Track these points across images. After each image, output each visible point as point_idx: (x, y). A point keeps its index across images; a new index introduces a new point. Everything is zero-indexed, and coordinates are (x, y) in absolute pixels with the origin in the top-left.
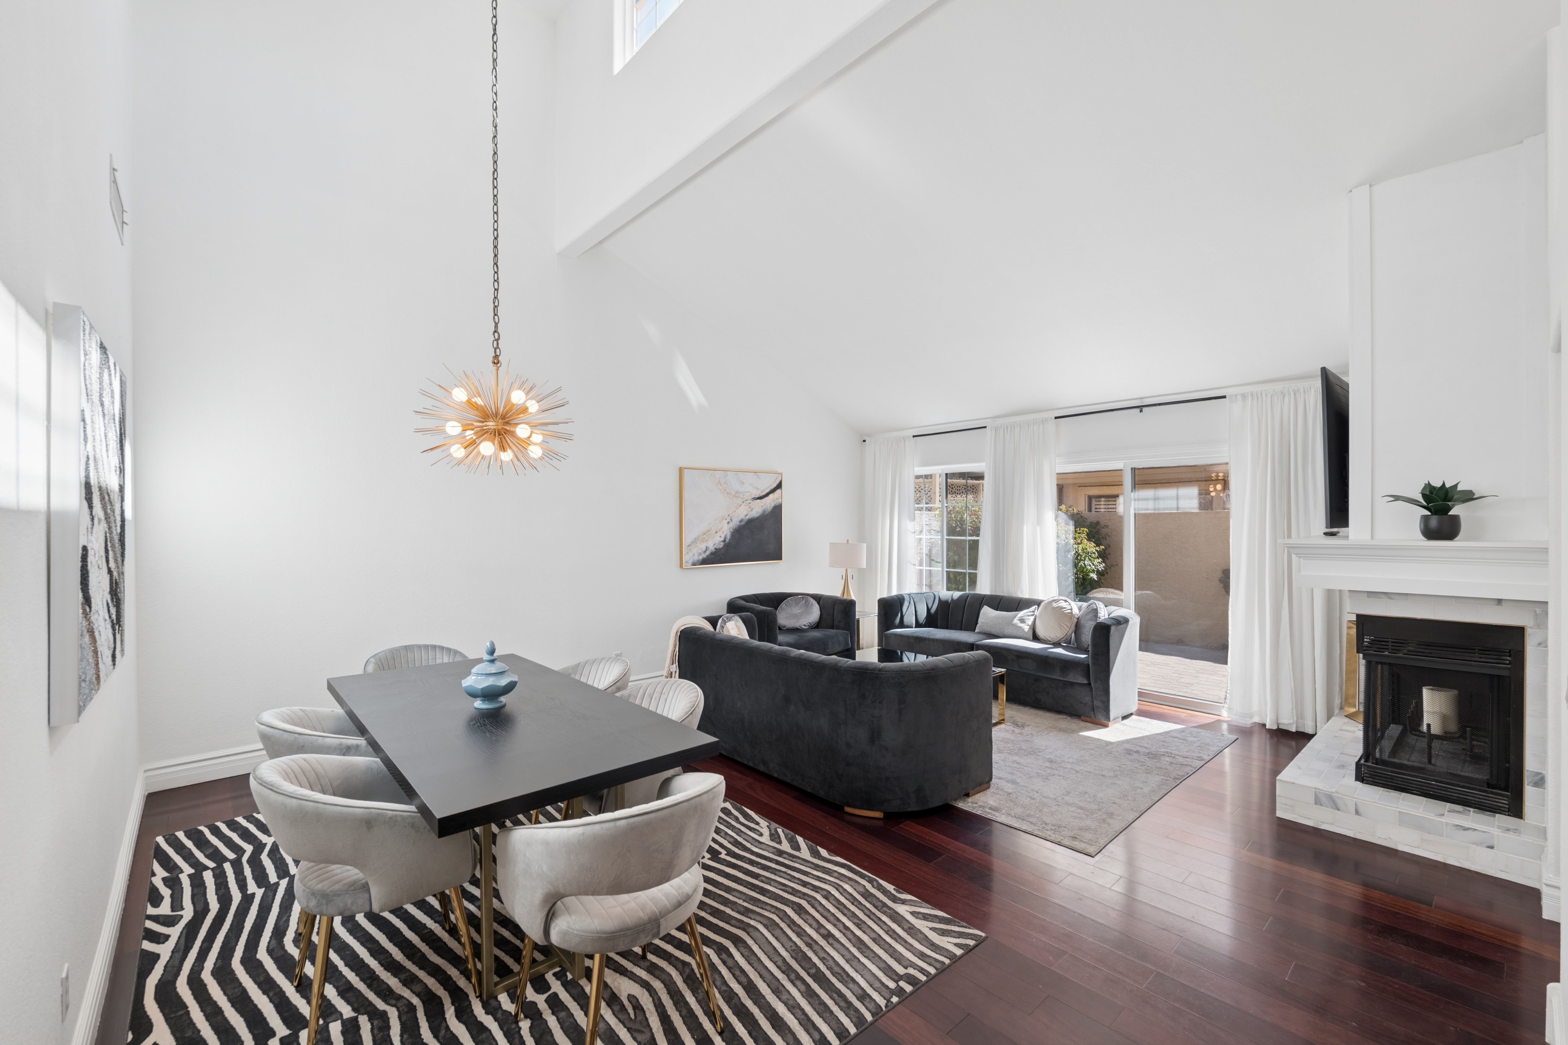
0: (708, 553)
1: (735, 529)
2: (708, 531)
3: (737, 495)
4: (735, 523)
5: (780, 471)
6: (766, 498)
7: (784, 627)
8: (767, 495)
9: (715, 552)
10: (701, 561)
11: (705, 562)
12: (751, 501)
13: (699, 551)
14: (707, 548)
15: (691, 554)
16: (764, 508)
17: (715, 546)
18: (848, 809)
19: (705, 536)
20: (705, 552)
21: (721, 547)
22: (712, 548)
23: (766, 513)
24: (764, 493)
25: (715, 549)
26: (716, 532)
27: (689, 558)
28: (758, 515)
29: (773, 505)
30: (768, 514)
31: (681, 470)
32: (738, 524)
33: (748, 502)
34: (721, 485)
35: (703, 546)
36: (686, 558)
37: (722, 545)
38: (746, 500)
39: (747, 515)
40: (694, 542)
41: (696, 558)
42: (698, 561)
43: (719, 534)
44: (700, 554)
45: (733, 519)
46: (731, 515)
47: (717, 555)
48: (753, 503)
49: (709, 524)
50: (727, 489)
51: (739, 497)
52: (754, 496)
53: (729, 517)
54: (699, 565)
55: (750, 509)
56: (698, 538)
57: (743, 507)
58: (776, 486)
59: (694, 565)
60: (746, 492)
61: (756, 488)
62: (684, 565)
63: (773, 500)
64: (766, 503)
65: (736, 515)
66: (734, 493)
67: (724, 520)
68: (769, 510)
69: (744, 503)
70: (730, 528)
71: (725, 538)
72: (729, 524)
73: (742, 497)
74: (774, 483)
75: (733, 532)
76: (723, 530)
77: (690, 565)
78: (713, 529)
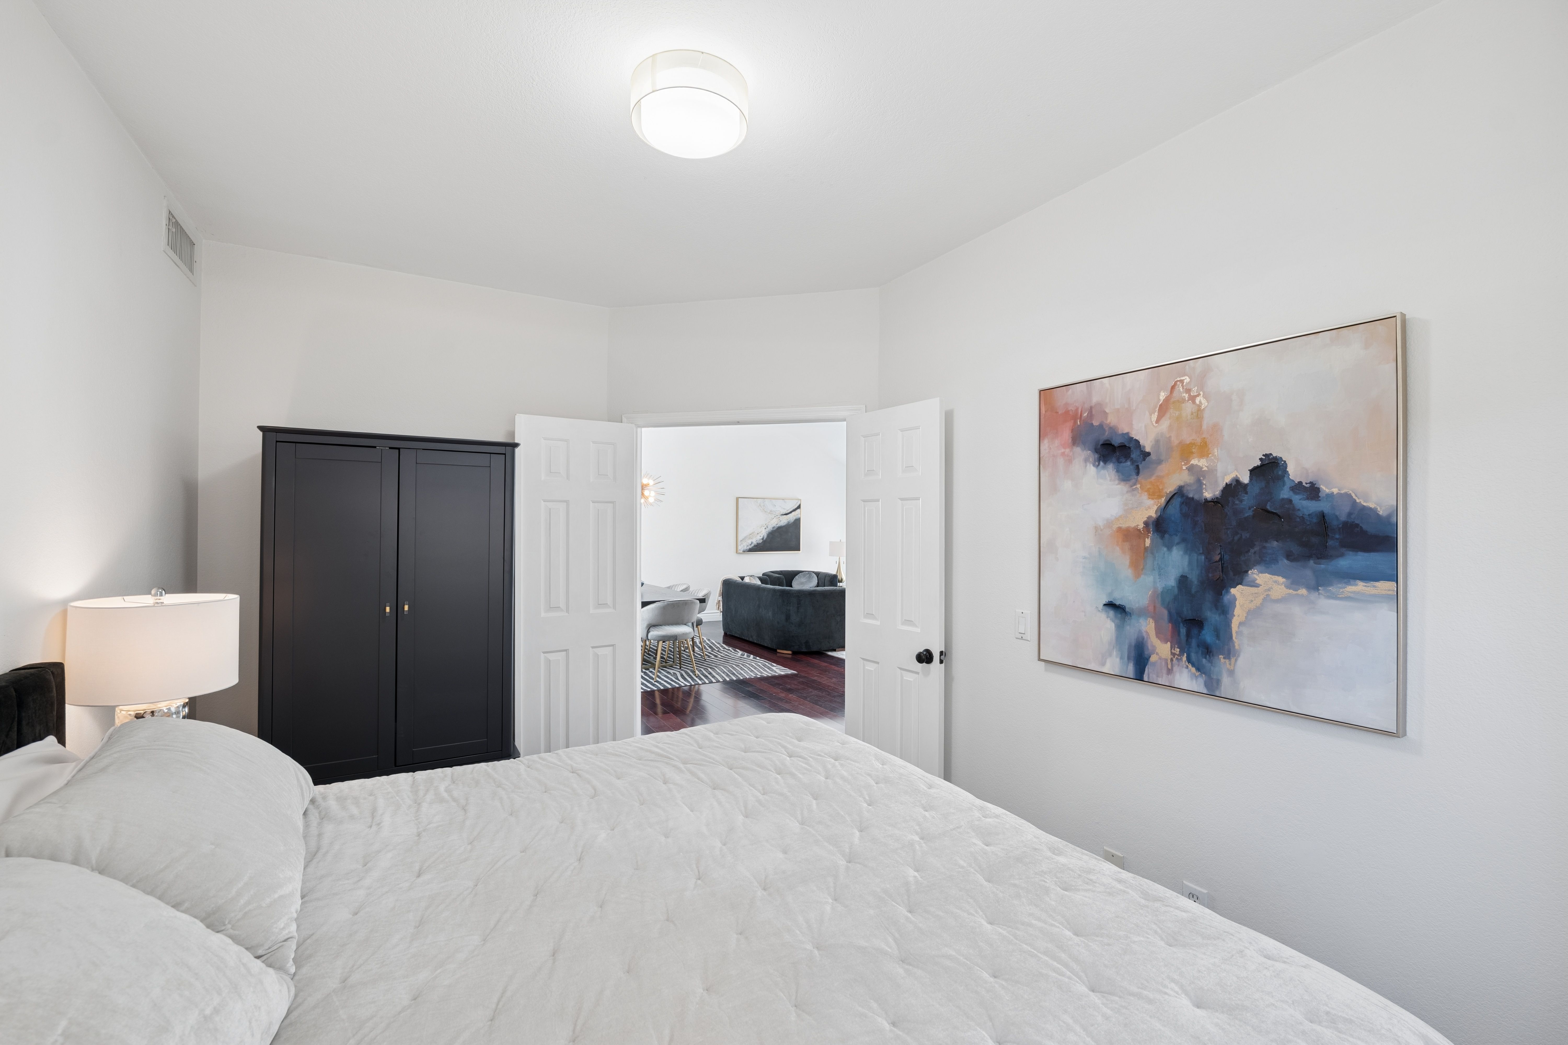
0: (752, 545)
1: (770, 532)
2: (753, 533)
3: (771, 512)
4: (770, 529)
5: (800, 498)
6: (790, 514)
8: (791, 512)
9: (757, 545)
11: (751, 550)
12: (780, 516)
13: (747, 544)
14: (752, 543)
15: (742, 546)
16: (788, 521)
17: (757, 542)
18: (778, 651)
19: (751, 536)
20: (751, 545)
21: (761, 542)
22: (755, 543)
24: (789, 512)
27: (741, 548)
28: (785, 524)
29: (794, 518)
30: (791, 524)
31: (737, 499)
32: (772, 529)
33: (778, 516)
34: (761, 507)
35: (750, 542)
36: (739, 548)
37: (762, 540)
39: (777, 524)
40: (745, 539)
41: (746, 548)
42: (747, 550)
43: (759, 535)
44: (748, 546)
45: (768, 526)
46: (767, 524)
47: (758, 547)
48: (782, 517)
49: (753, 529)
50: (764, 509)
51: (772, 514)
52: (782, 513)
53: (765, 525)
54: (747, 552)
55: (780, 521)
56: (746, 537)
57: (775, 520)
58: (796, 507)
59: (744, 552)
60: (777, 511)
61: (784, 509)
62: (739, 552)
63: (795, 515)
64: (790, 517)
65: (771, 524)
66: (769, 512)
67: (763, 527)
68: (791, 522)
69: (776, 518)
70: (766, 532)
71: (763, 537)
72: (766, 529)
73: (774, 513)
74: (795, 505)
75: (768, 534)
76: (761, 533)
77: (742, 552)
78: (756, 532)
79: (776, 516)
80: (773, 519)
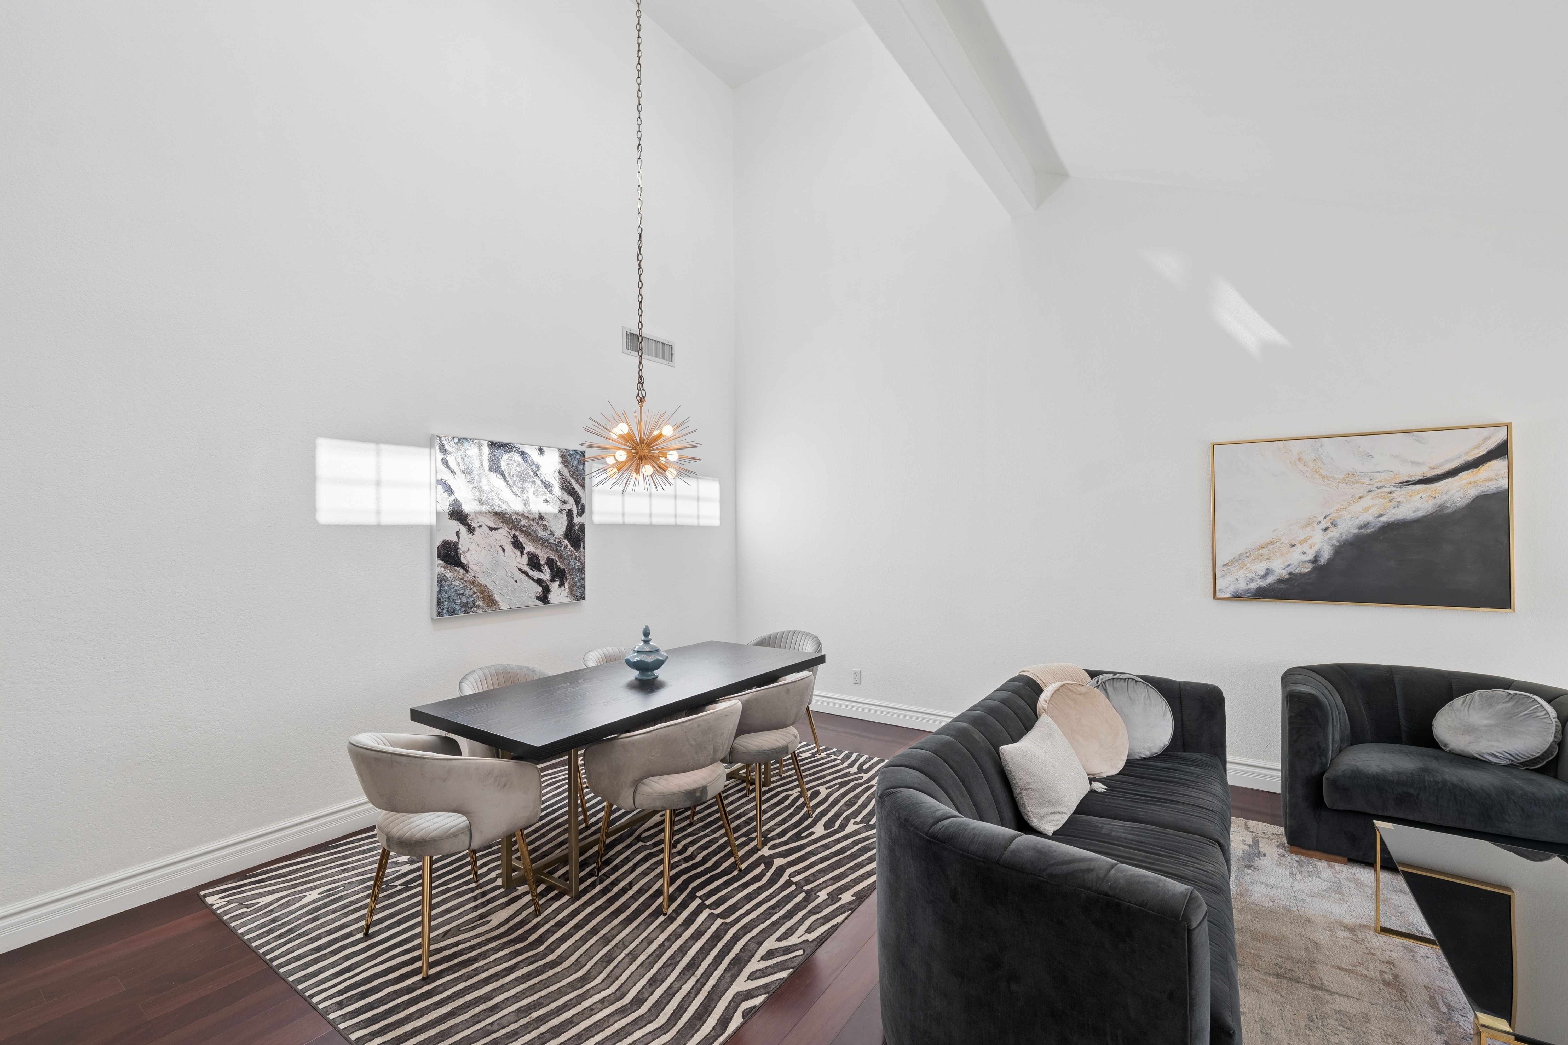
0: (1270, 579)
1: (1346, 540)
2: (1272, 543)
3: (1351, 477)
4: (1347, 529)
5: (1501, 420)
6: (1450, 480)
7: (1446, 745)
8: (1452, 473)
9: (1288, 579)
10: (1253, 591)
11: (1265, 594)
12: (1393, 489)
13: (1250, 575)
14: (1268, 572)
15: (1229, 579)
16: (1439, 501)
17: (1290, 569)
19: (1264, 551)
20: (1264, 577)
21: (1305, 570)
22: (1280, 572)
23: (1450, 511)
25: (1290, 574)
26: (1294, 546)
27: (1226, 586)
28: (1420, 514)
29: (1473, 492)
30: (1454, 513)
31: (1213, 446)
32: (1356, 531)
33: (1388, 490)
34: (1305, 464)
35: (1260, 568)
36: (1220, 584)
37: (1309, 567)
38: (1378, 488)
39: (1381, 515)
40: (1239, 560)
41: (1242, 586)
42: (1248, 591)
43: (1299, 549)
44: (1252, 580)
45: (1339, 522)
46: (1333, 515)
47: (1296, 584)
48: (1403, 492)
49: (1274, 531)
50: (1321, 471)
51: (1357, 482)
52: (1405, 479)
53: (1327, 519)
54: (1249, 597)
55: (1394, 503)
56: (1246, 553)
57: (1368, 501)
58: (1484, 452)
59: (1238, 597)
60: (1377, 472)
61: (1412, 463)
62: (1218, 594)
63: (1475, 482)
64: (1449, 490)
65: (1349, 516)
66: (1341, 477)
67: (1315, 525)
68: (1458, 505)
69: (1373, 494)
70: (1331, 539)
71: (1315, 557)
72: (1329, 531)
73: (1367, 481)
74: (1478, 447)
75: (1340, 546)
76: (1310, 542)
77: (1228, 595)
78: (1286, 541)
79: (1375, 489)
80: (1360, 498)
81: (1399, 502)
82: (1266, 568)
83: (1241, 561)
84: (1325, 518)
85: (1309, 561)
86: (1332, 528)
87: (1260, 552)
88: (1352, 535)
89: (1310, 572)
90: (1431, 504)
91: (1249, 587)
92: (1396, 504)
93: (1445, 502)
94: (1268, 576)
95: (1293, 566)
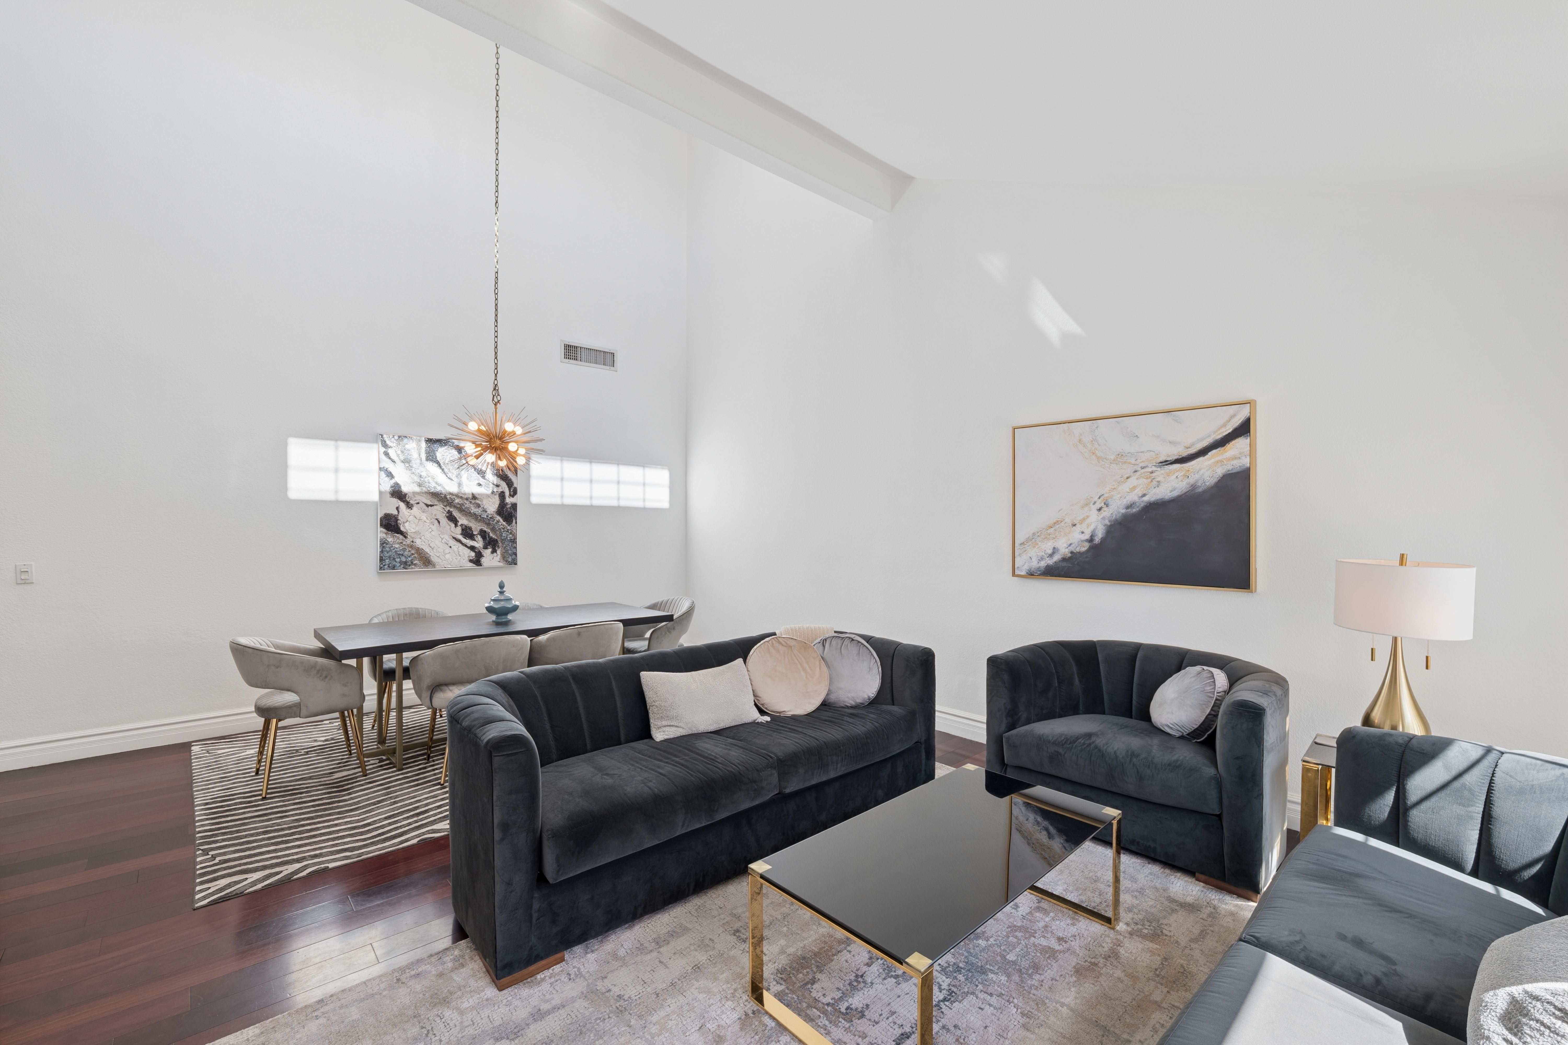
0: (1057, 558)
1: (1116, 520)
2: (1058, 522)
3: (1120, 458)
4: (1116, 508)
5: (1246, 397)
6: (1201, 459)
8: (1203, 452)
9: (1070, 558)
10: (1043, 569)
11: (1053, 572)
12: (1154, 469)
13: (1041, 554)
14: (1055, 550)
15: (1025, 557)
16: (1191, 480)
17: (1072, 548)
19: (1052, 530)
20: (1051, 555)
21: (1083, 549)
22: (1064, 551)
23: (1200, 490)
24: (1193, 451)
25: (1072, 553)
26: (1075, 525)
27: (1024, 563)
28: (1176, 493)
29: (1220, 471)
30: (1204, 492)
31: (1014, 427)
32: (1123, 511)
33: (1150, 470)
34: (1085, 446)
35: (1048, 547)
36: (1019, 562)
37: (1085, 547)
38: (1143, 468)
39: (1144, 495)
40: (1032, 539)
41: (1035, 564)
42: (1039, 569)
43: (1078, 528)
44: (1042, 559)
45: (1111, 502)
46: (1105, 496)
47: (1076, 563)
48: (1162, 472)
49: (1059, 511)
50: (1097, 452)
51: (1125, 462)
52: (1164, 459)
53: (1101, 498)
54: (1040, 575)
55: (1154, 483)
56: (1038, 532)
57: (1133, 481)
58: (1230, 431)
59: (1031, 574)
60: (1142, 452)
61: (1170, 442)
62: (1017, 572)
63: (1221, 461)
64: (1200, 470)
65: (1119, 496)
66: (1113, 457)
67: (1091, 505)
68: (1207, 484)
69: (1138, 474)
70: (1103, 518)
71: (1092, 536)
72: (1102, 511)
73: (1133, 461)
74: (1224, 425)
75: (1111, 526)
76: (1088, 521)
77: (1023, 573)
78: (1068, 520)
79: (1140, 469)
80: (1128, 478)
81: (1159, 482)
82: (1053, 546)
83: (1034, 540)
84: (1099, 498)
85: (1087, 540)
86: (1105, 509)
87: (1048, 531)
88: (1120, 515)
89: (1087, 551)
90: (1185, 483)
91: (1040, 565)
92: (1157, 483)
93: (1197, 481)
94: (1055, 555)
95: (1074, 545)
